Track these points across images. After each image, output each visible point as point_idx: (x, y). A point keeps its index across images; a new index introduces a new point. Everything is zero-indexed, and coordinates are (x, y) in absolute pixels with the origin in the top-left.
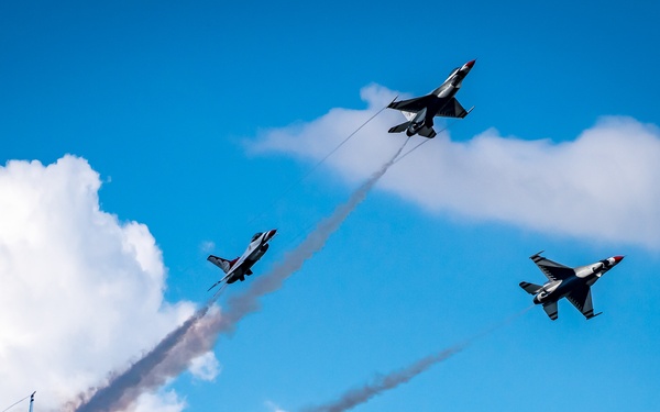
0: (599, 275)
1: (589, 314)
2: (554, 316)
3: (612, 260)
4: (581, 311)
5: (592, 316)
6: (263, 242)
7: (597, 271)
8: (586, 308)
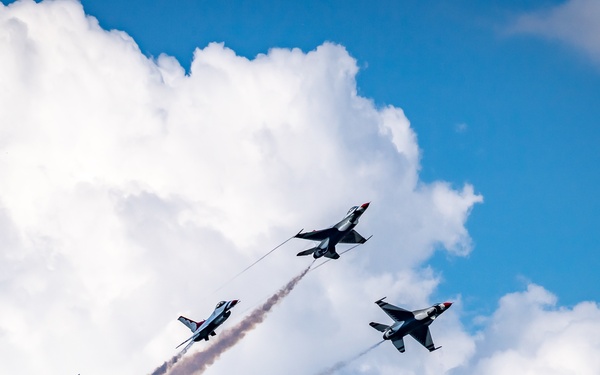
0: (433, 318)
1: (431, 348)
2: (402, 349)
3: (442, 305)
4: (424, 345)
5: (433, 349)
6: (226, 309)
7: (431, 314)
8: (428, 343)
